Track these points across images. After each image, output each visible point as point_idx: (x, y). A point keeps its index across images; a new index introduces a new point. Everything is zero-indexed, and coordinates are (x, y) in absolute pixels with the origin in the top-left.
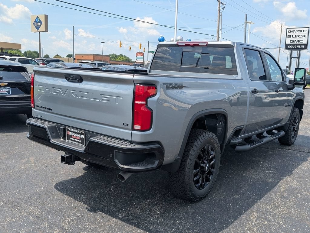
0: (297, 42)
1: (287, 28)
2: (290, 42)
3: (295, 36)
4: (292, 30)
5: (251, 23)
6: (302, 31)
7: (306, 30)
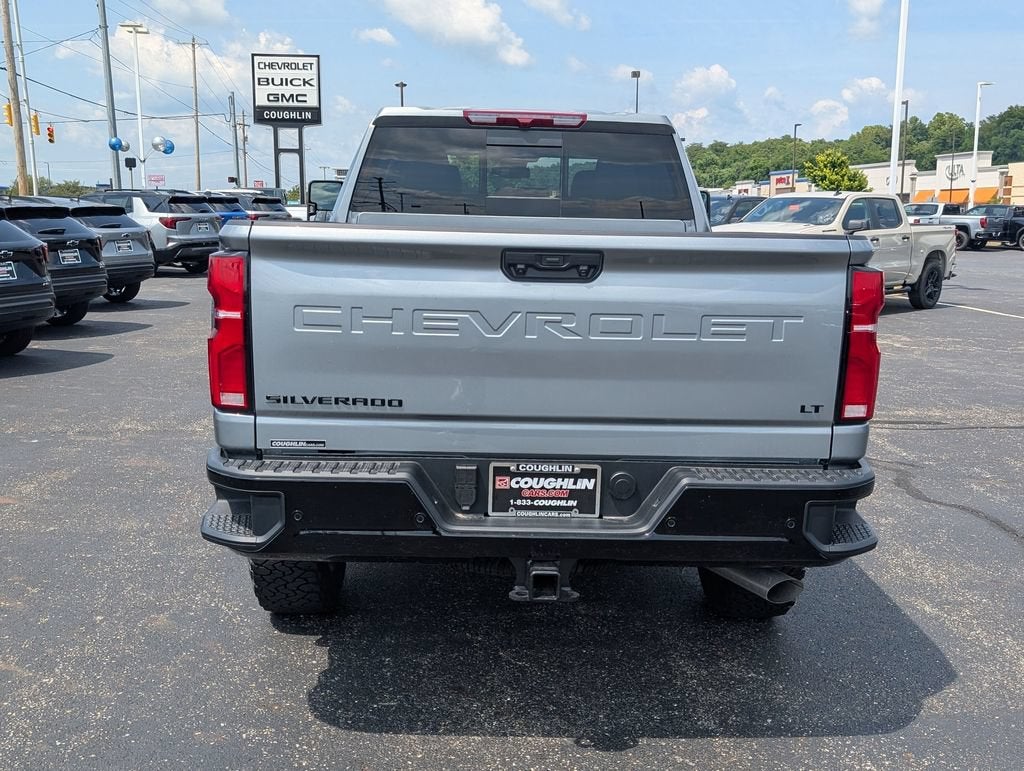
0: (288, 101)
1: (253, 55)
2: (269, 100)
3: (282, 79)
4: (268, 60)
5: (140, 29)
6: (301, 66)
7: (311, 64)
